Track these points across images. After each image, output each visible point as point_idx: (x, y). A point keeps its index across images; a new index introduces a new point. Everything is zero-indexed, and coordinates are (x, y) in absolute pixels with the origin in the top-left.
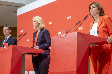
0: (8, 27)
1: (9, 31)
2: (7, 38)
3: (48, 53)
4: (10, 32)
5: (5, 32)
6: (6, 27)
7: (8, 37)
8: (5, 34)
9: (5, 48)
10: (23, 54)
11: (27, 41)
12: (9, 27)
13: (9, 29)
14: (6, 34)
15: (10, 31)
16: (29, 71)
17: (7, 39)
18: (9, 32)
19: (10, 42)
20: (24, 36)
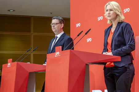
0: (59, 20)
1: (60, 25)
2: (57, 37)
3: (131, 62)
4: (62, 27)
5: (53, 27)
6: (55, 20)
7: (59, 36)
8: (53, 30)
9: (57, 54)
10: (86, 65)
11: (88, 41)
12: (61, 20)
13: (60, 23)
14: (56, 31)
15: (63, 25)
16: (93, 91)
17: (58, 39)
18: (60, 27)
19: (62, 43)
20: (86, 34)
